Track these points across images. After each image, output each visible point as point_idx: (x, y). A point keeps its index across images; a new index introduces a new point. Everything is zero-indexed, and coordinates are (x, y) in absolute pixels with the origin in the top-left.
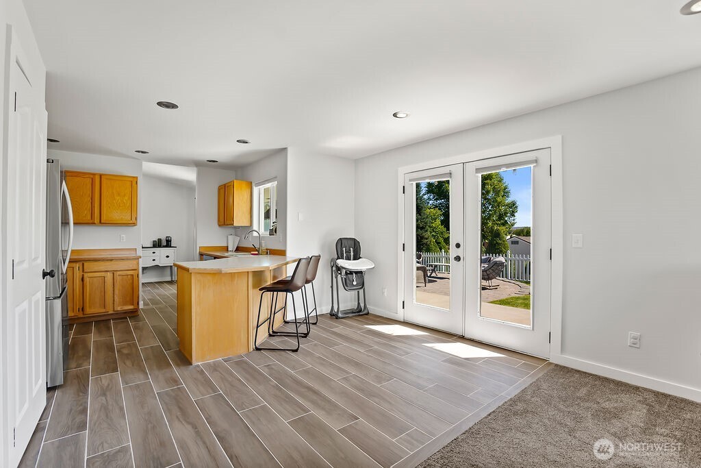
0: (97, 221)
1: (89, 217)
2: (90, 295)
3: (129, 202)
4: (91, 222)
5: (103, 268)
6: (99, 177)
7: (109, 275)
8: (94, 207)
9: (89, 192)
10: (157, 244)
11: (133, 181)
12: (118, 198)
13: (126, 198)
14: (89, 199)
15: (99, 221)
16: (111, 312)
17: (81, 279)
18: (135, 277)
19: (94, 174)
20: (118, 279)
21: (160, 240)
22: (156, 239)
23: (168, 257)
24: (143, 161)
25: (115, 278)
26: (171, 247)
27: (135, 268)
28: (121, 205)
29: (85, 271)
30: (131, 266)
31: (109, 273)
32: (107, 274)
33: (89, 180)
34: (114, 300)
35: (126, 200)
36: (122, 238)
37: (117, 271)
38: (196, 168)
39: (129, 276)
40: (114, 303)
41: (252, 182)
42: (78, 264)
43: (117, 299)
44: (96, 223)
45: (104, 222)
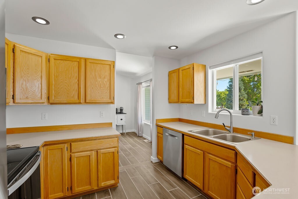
0: (82, 100)
1: (76, 97)
2: (77, 174)
3: (108, 83)
4: (78, 102)
5: (88, 147)
6: (84, 60)
7: (94, 153)
8: (80, 88)
9: (77, 75)
11: (112, 65)
12: (99, 80)
13: (106, 80)
14: (76, 80)
15: (84, 102)
16: (96, 188)
17: (69, 160)
18: (116, 154)
19: (80, 58)
20: (101, 157)
23: (122, 119)
24: (116, 50)
25: (99, 156)
26: (123, 113)
27: (115, 146)
28: (102, 86)
29: (73, 151)
30: (112, 144)
31: (93, 152)
32: (92, 153)
33: (76, 64)
34: (98, 177)
35: (106, 82)
36: (101, 114)
37: (101, 149)
38: (152, 58)
39: (111, 153)
40: (98, 180)
41: (205, 66)
42: (66, 145)
43: (101, 176)
44: (82, 102)
45: (88, 102)
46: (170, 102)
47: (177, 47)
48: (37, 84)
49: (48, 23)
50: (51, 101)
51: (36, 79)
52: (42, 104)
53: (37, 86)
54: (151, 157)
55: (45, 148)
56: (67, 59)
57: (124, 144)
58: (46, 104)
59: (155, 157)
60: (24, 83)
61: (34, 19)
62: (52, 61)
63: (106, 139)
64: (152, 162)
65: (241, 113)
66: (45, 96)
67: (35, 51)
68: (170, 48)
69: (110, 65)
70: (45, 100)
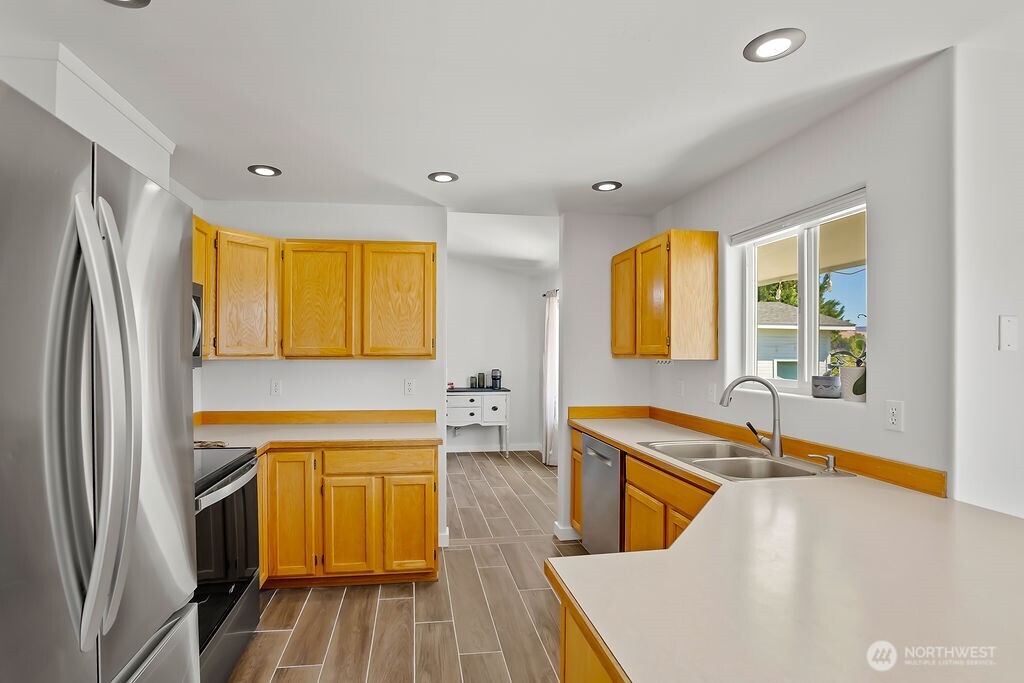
0: (355, 350)
1: (341, 341)
2: (337, 528)
3: (419, 303)
4: (344, 353)
5: (363, 466)
6: (359, 247)
7: (375, 481)
8: (351, 318)
9: (341, 285)
10: (477, 385)
11: (427, 254)
12: (396, 295)
13: (413, 294)
14: (341, 299)
15: (359, 352)
16: (379, 572)
17: (318, 491)
18: (430, 490)
19: (350, 243)
20: (393, 494)
21: (482, 376)
22: (475, 374)
23: (495, 409)
24: (448, 209)
25: (387, 489)
26: (500, 389)
27: (429, 469)
28: (403, 312)
29: (327, 471)
30: (421, 463)
31: (373, 478)
32: (371, 480)
33: (341, 258)
34: (384, 544)
35: (413, 300)
36: (407, 387)
37: (390, 474)
38: (558, 218)
39: (416, 487)
40: (384, 552)
41: (717, 234)
42: (313, 454)
43: (391, 542)
44: (353, 354)
45: (369, 352)
46: (615, 355)
47: (618, 185)
48: (259, 310)
49: (277, 172)
50: (287, 351)
51: (256, 301)
52: (268, 358)
53: (259, 317)
54: (556, 523)
55: (271, 456)
56: (321, 247)
57: (492, 484)
58: (276, 357)
59: (564, 525)
60: (235, 312)
61: (252, 169)
62: (289, 255)
63: (403, 447)
64: (555, 537)
65: (811, 392)
66: (274, 339)
67: (253, 238)
68: (596, 187)
69: (424, 254)
70: (273, 348)
